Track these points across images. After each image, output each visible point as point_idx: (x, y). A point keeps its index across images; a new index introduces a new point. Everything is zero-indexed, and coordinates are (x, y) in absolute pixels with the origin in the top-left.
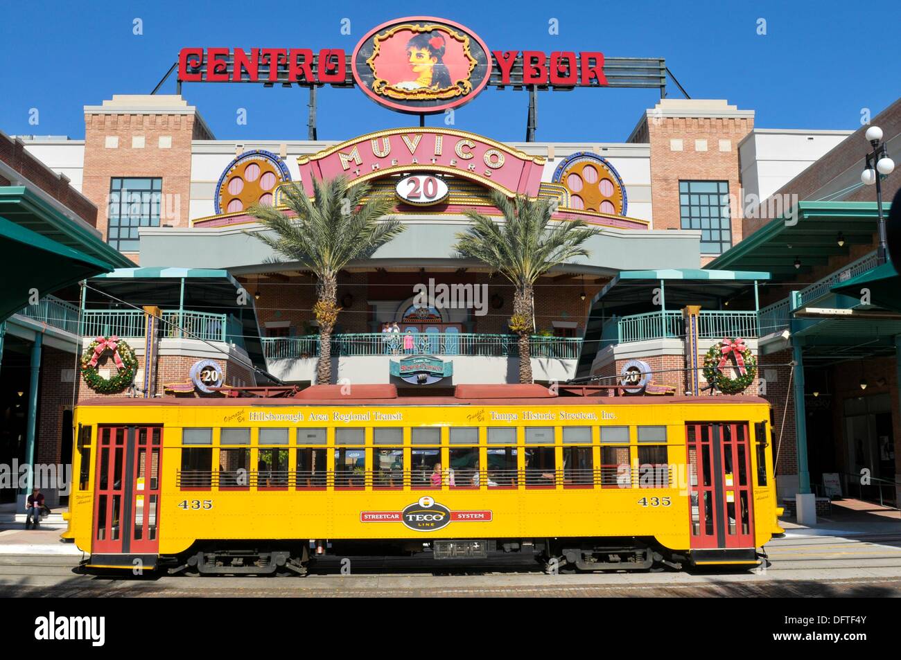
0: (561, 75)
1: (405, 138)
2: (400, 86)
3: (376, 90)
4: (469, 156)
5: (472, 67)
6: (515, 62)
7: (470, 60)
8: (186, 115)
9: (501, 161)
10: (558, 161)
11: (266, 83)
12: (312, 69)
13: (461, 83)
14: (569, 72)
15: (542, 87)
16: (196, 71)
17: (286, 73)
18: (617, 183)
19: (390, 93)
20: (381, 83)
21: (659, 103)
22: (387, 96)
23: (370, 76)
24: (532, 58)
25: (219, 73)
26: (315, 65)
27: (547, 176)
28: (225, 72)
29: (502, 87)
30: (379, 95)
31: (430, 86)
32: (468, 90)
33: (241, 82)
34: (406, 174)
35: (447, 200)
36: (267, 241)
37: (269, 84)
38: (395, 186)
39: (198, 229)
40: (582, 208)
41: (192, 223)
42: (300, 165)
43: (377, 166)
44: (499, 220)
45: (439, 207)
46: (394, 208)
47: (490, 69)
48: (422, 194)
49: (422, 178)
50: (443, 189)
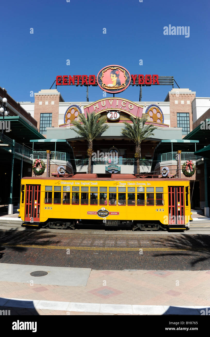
0: (148, 81)
1: (109, 101)
2: (108, 85)
3: (103, 87)
4: (125, 106)
5: (126, 80)
6: (136, 78)
7: (125, 78)
8: (58, 95)
9: (133, 107)
10: (147, 107)
11: (76, 85)
12: (87, 81)
13: (123, 84)
14: (150, 81)
15: (143, 85)
16: (60, 82)
17: (81, 82)
18: (161, 113)
19: (106, 87)
20: (104, 85)
21: (172, 90)
22: (105, 88)
23: (101, 83)
24: (141, 77)
25: (65, 83)
26: (88, 80)
27: (144, 112)
28: (67, 82)
29: (133, 85)
30: (103, 88)
31: (116, 85)
32: (125, 86)
33: (71, 85)
34: (109, 111)
35: (119, 119)
36: (76, 131)
37: (77, 86)
38: (107, 115)
39: (60, 128)
40: (153, 121)
41: (59, 126)
42: (84, 109)
43: (102, 109)
44: (132, 124)
45: (117, 121)
46: (106, 121)
47: (130, 80)
48: (113, 117)
49: (113, 112)
50: (118, 115)
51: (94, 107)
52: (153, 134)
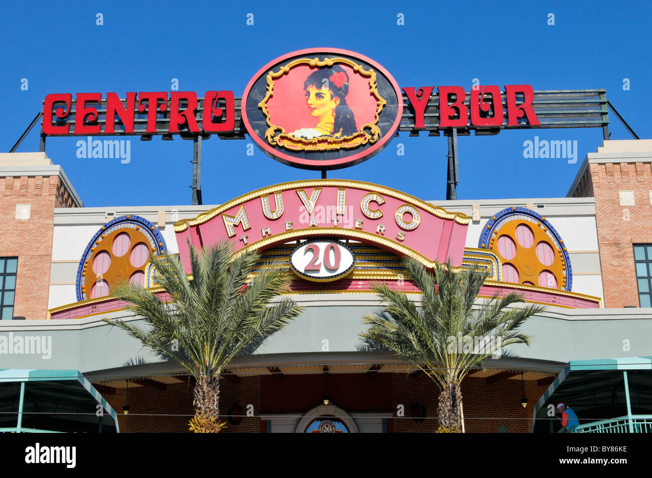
0: (483, 114)
1: (301, 194)
2: (298, 134)
3: (270, 140)
4: (377, 215)
5: (380, 108)
6: (429, 101)
7: (377, 100)
8: (48, 177)
9: (416, 221)
10: (484, 222)
11: (143, 136)
12: (195, 115)
13: (368, 129)
14: (493, 111)
15: (462, 131)
16: (62, 123)
17: (165, 122)
18: (557, 247)
19: (286, 144)
20: (275, 131)
21: (602, 145)
22: (283, 147)
23: (262, 123)
24: (450, 95)
25: (89, 124)
26: (199, 111)
27: (473, 238)
28: (95, 123)
29: (415, 132)
30: (273, 147)
31: (333, 133)
32: (376, 137)
33: (115, 134)
34: (302, 241)
35: (352, 274)
36: (135, 334)
37: (147, 137)
38: (289, 256)
39: (56, 321)
40: (516, 280)
41: (49, 314)
42: (177, 232)
43: (269, 230)
44: (415, 297)
45: (341, 283)
46: (287, 286)
47: (401, 110)
48: (322, 266)
49: (322, 246)
50: (346, 259)
51: (227, 223)
52: (523, 339)
